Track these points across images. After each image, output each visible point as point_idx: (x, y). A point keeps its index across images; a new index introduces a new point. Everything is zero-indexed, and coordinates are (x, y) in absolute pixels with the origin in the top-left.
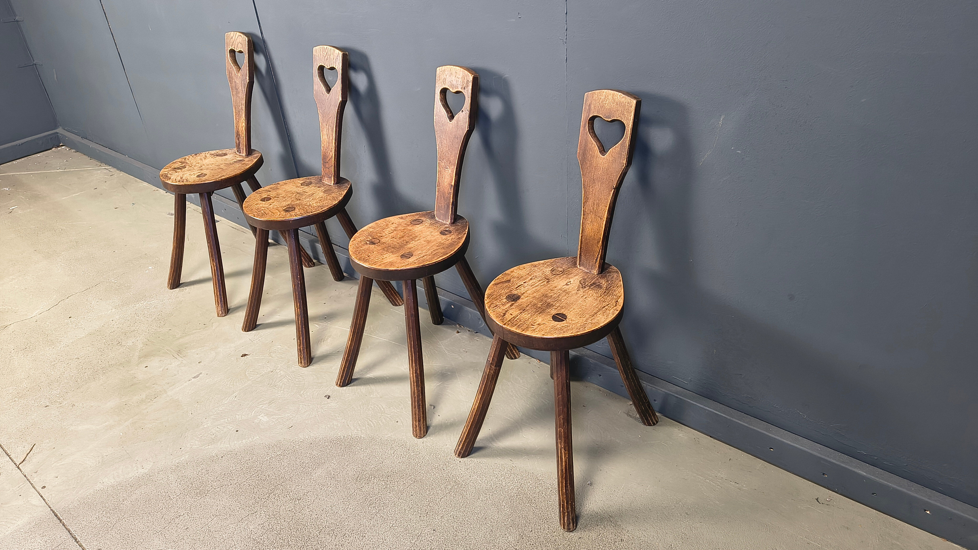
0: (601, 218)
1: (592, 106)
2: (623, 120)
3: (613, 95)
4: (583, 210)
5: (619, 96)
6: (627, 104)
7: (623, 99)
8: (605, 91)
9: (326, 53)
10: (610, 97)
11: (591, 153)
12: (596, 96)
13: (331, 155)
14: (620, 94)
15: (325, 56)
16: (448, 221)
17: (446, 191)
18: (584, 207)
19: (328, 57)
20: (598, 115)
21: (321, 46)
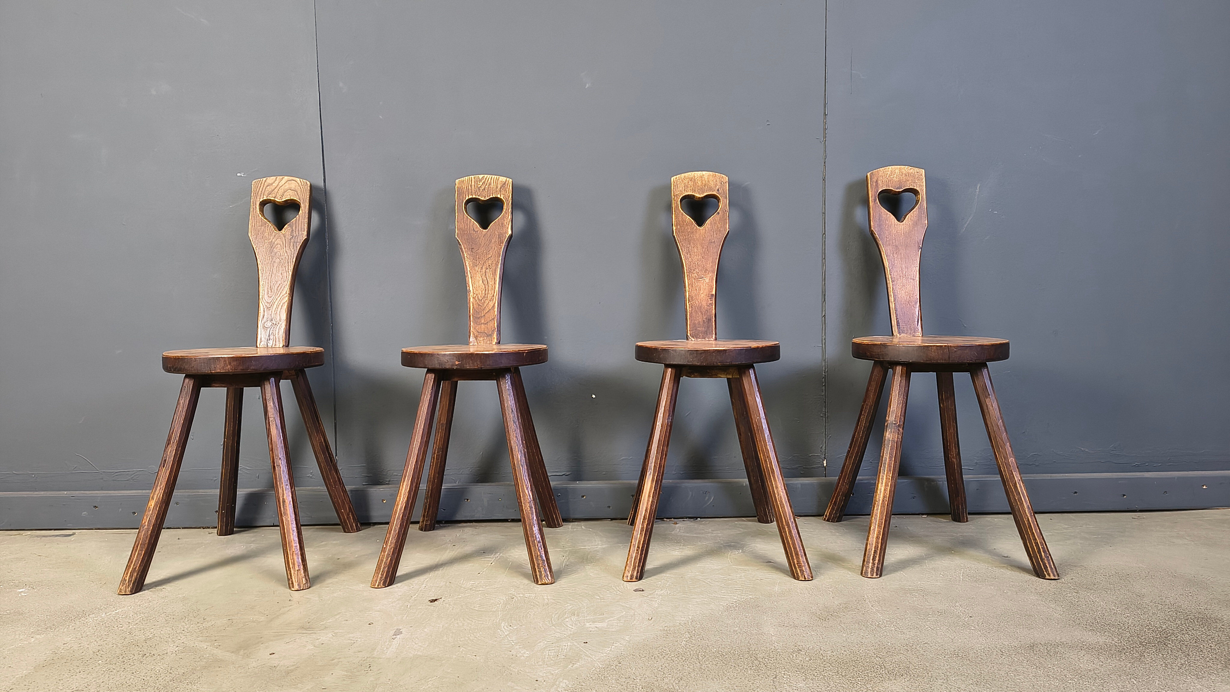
0: (913, 280)
1: (879, 182)
2: (915, 188)
3: (900, 169)
4: (891, 277)
5: (906, 169)
6: (916, 174)
7: (912, 170)
8: (891, 167)
9: (481, 183)
10: (897, 171)
11: (887, 222)
12: (882, 172)
13: (492, 305)
14: (907, 167)
15: (481, 187)
16: (712, 336)
17: (704, 303)
18: (891, 275)
19: (487, 187)
20: (887, 188)
21: (473, 177)
